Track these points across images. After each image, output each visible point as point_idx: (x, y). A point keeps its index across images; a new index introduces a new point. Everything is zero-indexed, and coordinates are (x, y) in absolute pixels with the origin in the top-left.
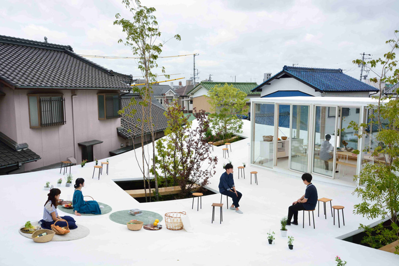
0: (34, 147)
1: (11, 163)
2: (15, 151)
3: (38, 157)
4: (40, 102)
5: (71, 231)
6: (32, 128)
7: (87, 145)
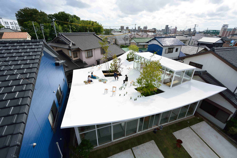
0: (87, 62)
1: (82, 66)
2: (83, 63)
3: (88, 64)
4: (87, 52)
5: (91, 82)
6: (86, 58)
7: (98, 61)
